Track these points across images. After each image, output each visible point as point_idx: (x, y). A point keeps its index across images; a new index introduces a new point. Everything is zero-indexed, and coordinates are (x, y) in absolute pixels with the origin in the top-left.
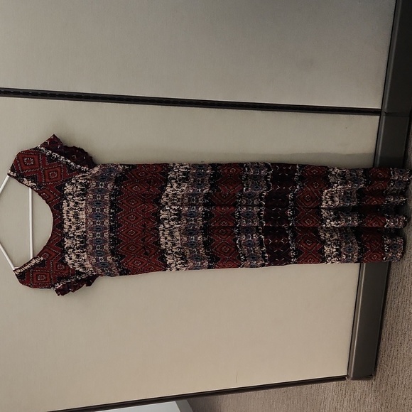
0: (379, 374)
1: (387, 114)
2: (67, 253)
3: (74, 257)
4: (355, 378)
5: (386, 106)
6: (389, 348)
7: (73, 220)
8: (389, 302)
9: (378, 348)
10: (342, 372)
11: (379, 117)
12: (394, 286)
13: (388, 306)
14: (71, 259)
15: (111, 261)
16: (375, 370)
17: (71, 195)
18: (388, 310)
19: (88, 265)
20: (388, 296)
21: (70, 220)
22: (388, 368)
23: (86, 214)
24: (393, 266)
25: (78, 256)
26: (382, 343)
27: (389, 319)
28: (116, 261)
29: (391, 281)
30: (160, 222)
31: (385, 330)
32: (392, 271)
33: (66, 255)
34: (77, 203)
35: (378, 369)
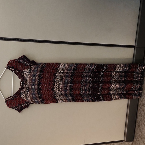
0: (135, 140)
1: (137, 47)
4: (127, 141)
5: (136, 45)
6: (139, 130)
8: (138, 114)
9: (135, 130)
10: (122, 139)
11: (134, 48)
12: (140, 108)
13: (138, 115)
16: (134, 138)
18: (138, 116)
20: (138, 112)
22: (138, 137)
24: (140, 101)
26: (136, 128)
27: (138, 120)
29: (139, 106)
31: (137, 124)
32: (139, 103)
35: (135, 138)
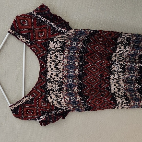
2: (49, 94)
3: (54, 97)
7: (54, 69)
14: (51, 98)
15: (79, 100)
17: (53, 50)
19: (63, 103)
21: (52, 69)
23: (63, 65)
25: (57, 96)
28: (83, 100)
30: (112, 73)
33: (48, 95)
34: (57, 57)
